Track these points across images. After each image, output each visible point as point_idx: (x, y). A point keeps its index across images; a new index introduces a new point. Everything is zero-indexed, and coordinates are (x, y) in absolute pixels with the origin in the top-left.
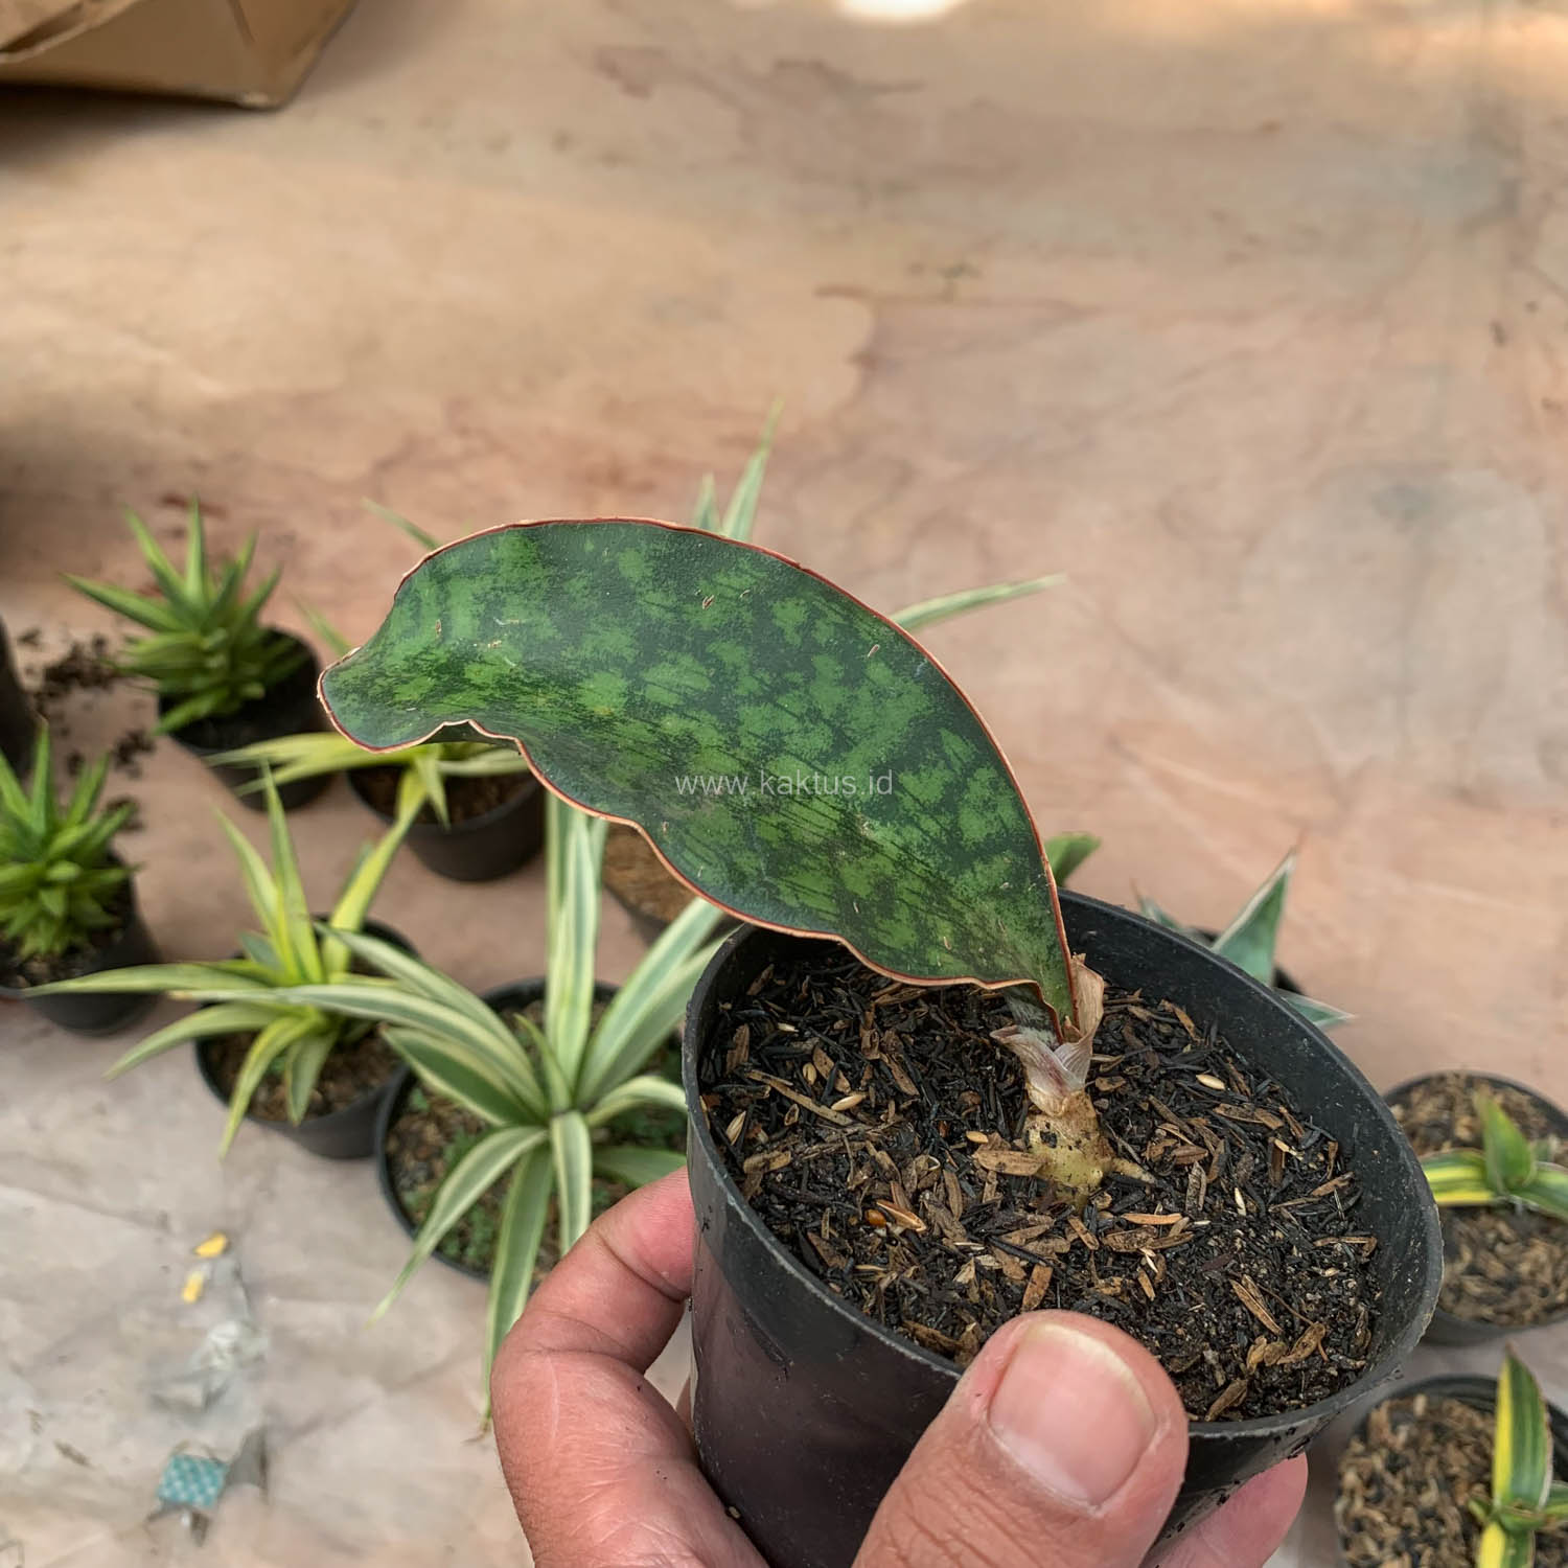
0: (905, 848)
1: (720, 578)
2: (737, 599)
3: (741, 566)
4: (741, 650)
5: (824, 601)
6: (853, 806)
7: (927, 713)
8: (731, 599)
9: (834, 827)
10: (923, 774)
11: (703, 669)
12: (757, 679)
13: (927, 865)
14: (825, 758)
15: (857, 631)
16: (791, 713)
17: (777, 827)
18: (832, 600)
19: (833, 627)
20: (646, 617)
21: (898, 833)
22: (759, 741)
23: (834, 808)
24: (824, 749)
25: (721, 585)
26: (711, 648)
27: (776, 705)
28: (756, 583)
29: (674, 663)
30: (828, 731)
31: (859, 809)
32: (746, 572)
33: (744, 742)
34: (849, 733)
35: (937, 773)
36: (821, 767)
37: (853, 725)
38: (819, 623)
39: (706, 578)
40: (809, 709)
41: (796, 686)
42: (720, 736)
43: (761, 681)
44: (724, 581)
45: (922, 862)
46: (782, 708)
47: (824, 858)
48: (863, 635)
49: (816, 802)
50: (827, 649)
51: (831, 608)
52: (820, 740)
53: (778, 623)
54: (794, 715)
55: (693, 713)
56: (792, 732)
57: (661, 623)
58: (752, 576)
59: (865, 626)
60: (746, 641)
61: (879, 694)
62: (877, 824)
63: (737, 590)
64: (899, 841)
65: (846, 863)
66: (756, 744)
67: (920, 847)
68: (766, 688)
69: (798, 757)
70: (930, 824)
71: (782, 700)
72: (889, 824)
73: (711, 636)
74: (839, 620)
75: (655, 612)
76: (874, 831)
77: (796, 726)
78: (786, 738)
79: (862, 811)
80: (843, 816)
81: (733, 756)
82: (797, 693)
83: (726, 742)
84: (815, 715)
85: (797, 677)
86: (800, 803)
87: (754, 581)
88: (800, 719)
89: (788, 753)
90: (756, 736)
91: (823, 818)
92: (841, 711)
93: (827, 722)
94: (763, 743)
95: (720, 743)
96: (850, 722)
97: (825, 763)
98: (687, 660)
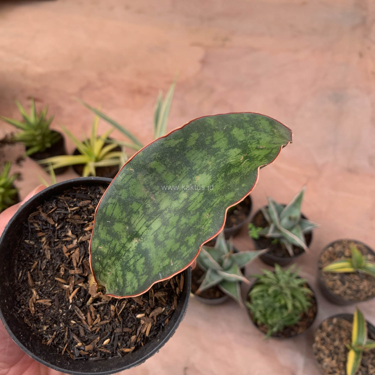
0: (128, 251)
1: (210, 221)
2: (203, 225)
3: (211, 228)
4: (193, 222)
5: (191, 252)
6: (142, 240)
7: (152, 273)
8: (205, 223)
9: (137, 230)
10: (142, 266)
11: (194, 210)
12: (183, 224)
13: (124, 256)
14: (156, 236)
15: (179, 260)
16: (171, 231)
17: (137, 210)
18: (190, 255)
19: (183, 252)
20: (216, 197)
21: (133, 250)
22: (168, 218)
23: (143, 233)
24: (158, 237)
25: (209, 221)
26: (198, 214)
27: (174, 227)
28: (204, 231)
29: (201, 202)
30: (161, 240)
31: (141, 241)
32: (208, 229)
33: (169, 214)
34: (159, 246)
35: (141, 270)
36: (154, 234)
37: (160, 249)
38: (186, 248)
39: (213, 216)
40: (169, 237)
41: (176, 235)
42: (174, 208)
43: (182, 225)
44: (209, 222)
45: (125, 254)
46: (173, 229)
47: (126, 220)
48: (177, 261)
49: (146, 228)
50: (179, 249)
51: (188, 254)
52: (161, 237)
53: (192, 235)
54: (170, 231)
55: (184, 202)
56: (166, 229)
57: (212, 201)
58: (206, 231)
59: (179, 263)
60: (194, 225)
61: (163, 260)
62: (136, 245)
63: (206, 225)
64: (131, 250)
65: (124, 227)
66: (167, 217)
67: (128, 256)
68: (180, 226)
69: (159, 228)
70: (132, 262)
71: (174, 230)
72: (135, 248)
73: (201, 214)
74: (184, 255)
75: (215, 200)
76: (135, 242)
77: (166, 231)
78: (165, 227)
79: (140, 242)
80: (140, 235)
81: (166, 209)
82: (174, 235)
83: (171, 208)
84: (167, 238)
85: (178, 237)
86: (145, 222)
87: (205, 231)
88: (168, 233)
89: (161, 226)
90: (169, 218)
91: (140, 228)
92: (165, 246)
93: (164, 240)
94: (167, 220)
95: (171, 207)
96: (161, 248)
97: (154, 236)
98: (198, 206)
